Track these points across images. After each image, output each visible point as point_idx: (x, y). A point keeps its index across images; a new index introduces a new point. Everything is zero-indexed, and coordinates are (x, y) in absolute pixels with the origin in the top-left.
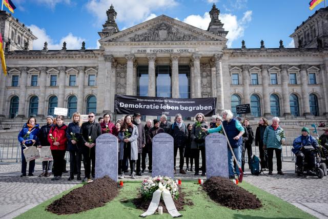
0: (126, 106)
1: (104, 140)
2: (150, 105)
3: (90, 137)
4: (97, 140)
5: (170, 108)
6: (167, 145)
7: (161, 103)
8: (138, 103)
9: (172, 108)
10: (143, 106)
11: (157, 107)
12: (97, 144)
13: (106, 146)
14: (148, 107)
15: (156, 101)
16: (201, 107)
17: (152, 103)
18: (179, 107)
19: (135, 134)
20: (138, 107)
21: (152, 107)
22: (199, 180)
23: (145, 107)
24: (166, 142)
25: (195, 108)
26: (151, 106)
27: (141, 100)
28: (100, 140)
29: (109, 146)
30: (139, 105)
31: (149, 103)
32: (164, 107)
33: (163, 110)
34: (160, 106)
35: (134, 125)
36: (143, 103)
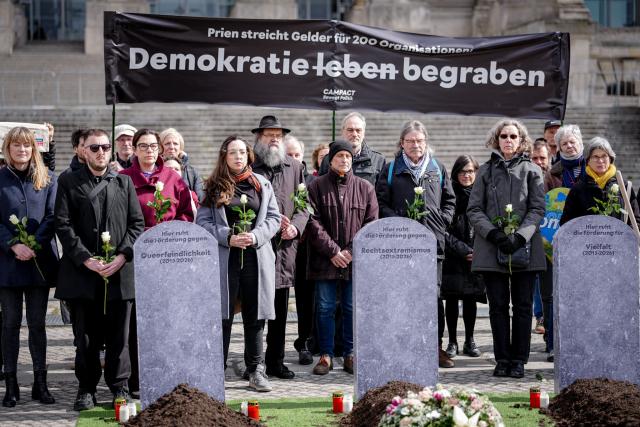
0: (158, 62)
1: (167, 247)
2: (266, 56)
3: (106, 236)
4: (138, 246)
5: (357, 70)
6: (411, 263)
7: (320, 46)
8: (211, 47)
9: (369, 71)
10: (234, 63)
11: (300, 67)
12: (139, 263)
13: (175, 270)
14: (258, 66)
15: (296, 36)
16: (494, 71)
17: (277, 47)
18: (400, 66)
19: (269, 215)
20: (210, 68)
21: (279, 66)
22: (534, 394)
23: (247, 65)
24: (408, 253)
25: (470, 76)
26: (273, 59)
27: (227, 34)
28: (152, 248)
29: (189, 271)
30: (216, 56)
31: (263, 49)
32: (334, 69)
33: (329, 82)
34: (313, 61)
35: (262, 180)
36: (235, 48)
